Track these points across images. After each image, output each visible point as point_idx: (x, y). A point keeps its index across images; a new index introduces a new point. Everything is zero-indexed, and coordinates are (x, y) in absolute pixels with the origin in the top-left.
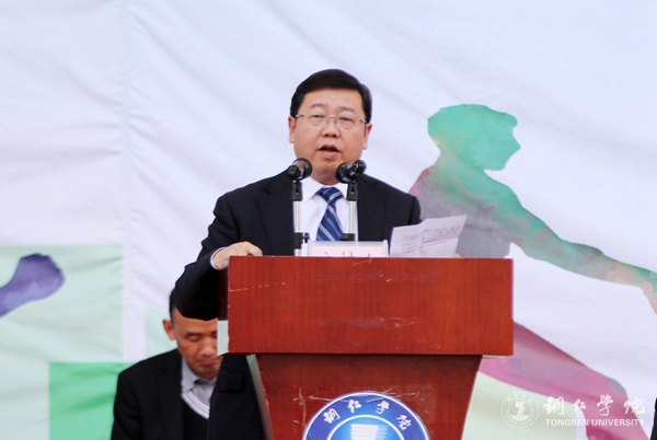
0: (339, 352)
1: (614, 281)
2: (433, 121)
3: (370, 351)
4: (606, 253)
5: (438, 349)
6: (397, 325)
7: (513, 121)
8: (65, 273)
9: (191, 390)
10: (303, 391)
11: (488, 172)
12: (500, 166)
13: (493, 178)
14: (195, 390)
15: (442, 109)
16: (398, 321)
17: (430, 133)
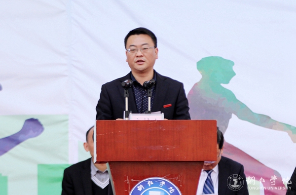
0: (143, 160)
1: (275, 129)
2: (199, 64)
3: (156, 160)
4: (272, 118)
5: (185, 159)
6: (168, 149)
7: (233, 64)
8: (44, 126)
9: (95, 175)
10: (129, 177)
11: (222, 85)
12: (227, 82)
13: (225, 87)
14: (96, 175)
15: (203, 59)
16: (168, 147)
17: (198, 68)
